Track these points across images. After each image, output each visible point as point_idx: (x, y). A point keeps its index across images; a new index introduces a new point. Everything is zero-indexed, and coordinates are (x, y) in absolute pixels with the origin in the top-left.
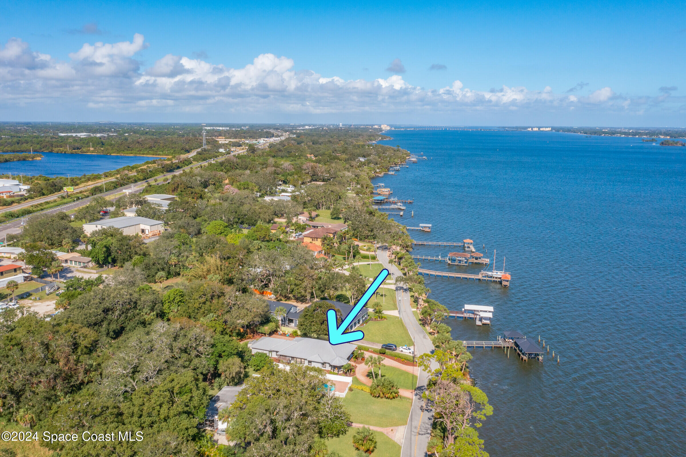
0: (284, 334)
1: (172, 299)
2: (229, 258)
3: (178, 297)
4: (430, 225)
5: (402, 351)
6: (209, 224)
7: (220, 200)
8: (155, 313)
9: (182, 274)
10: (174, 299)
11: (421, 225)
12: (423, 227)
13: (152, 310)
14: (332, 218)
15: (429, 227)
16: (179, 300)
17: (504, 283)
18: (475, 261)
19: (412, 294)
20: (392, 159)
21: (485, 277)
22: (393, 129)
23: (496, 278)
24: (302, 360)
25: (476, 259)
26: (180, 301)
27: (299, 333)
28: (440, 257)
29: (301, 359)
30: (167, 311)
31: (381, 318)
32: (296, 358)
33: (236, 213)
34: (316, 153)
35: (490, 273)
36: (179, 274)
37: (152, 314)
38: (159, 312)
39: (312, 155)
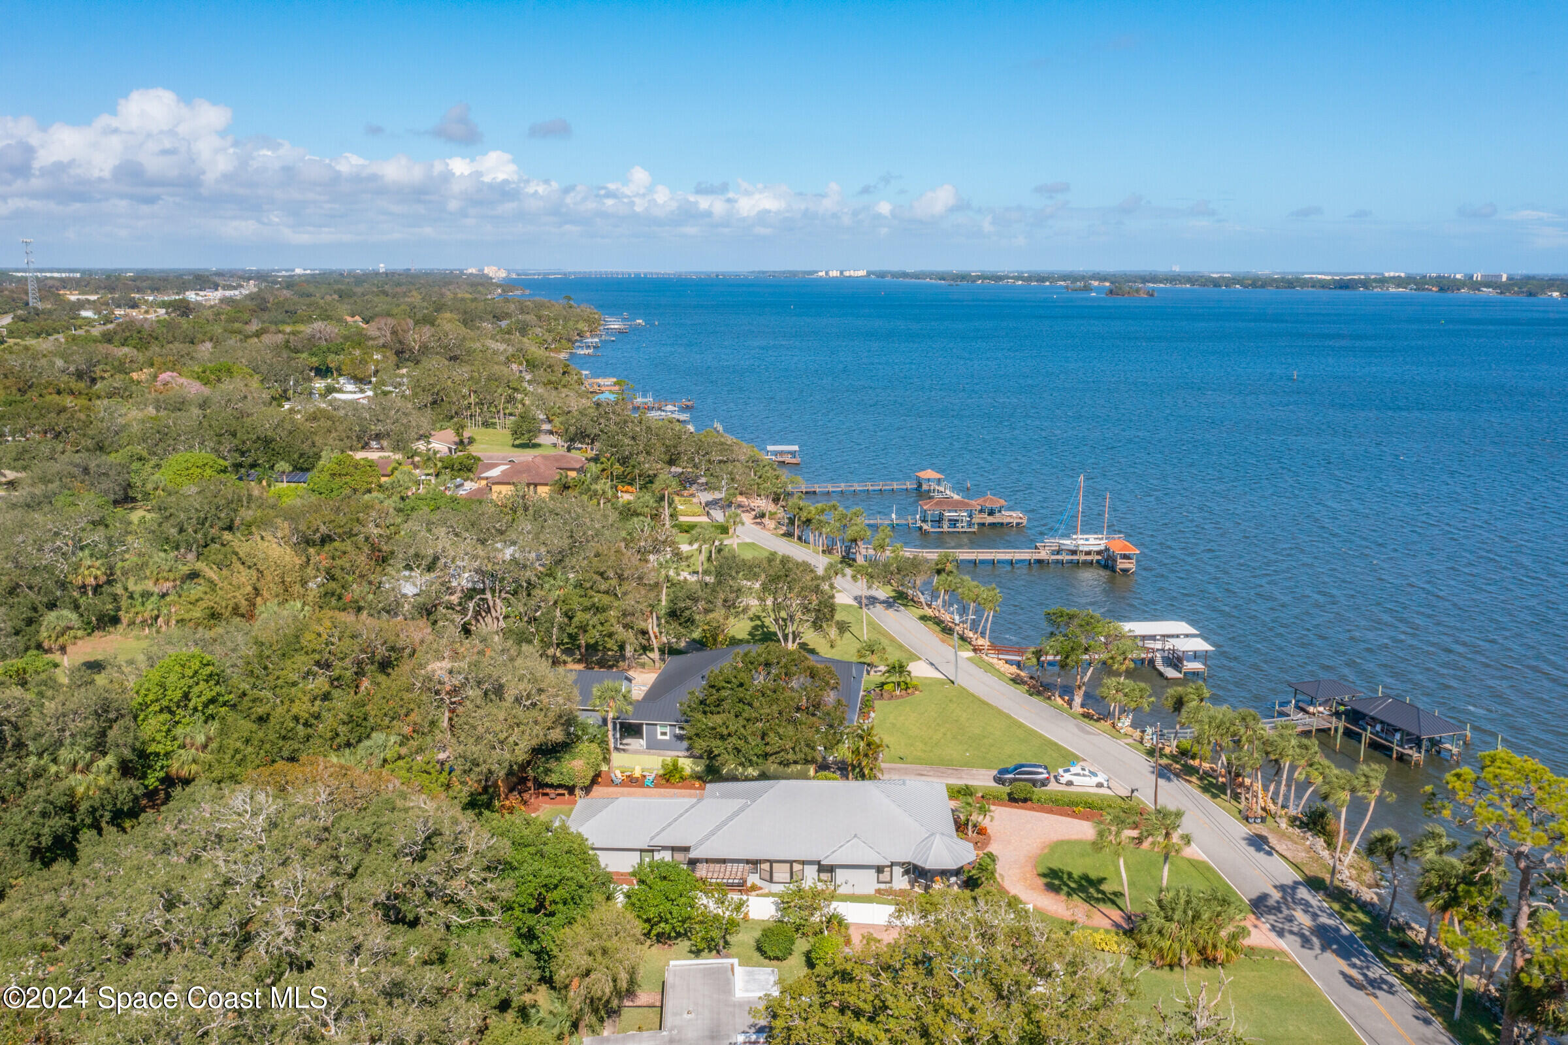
0: (632, 782)
1: (178, 694)
2: (326, 540)
3: (202, 685)
4: (796, 448)
5: (1070, 783)
6: (158, 466)
7: (158, 408)
8: (110, 759)
9: (125, 618)
10: (186, 696)
11: (770, 448)
12: (776, 453)
13: (100, 747)
14: (513, 446)
15: (793, 454)
16: (208, 695)
17: (1122, 564)
18: (990, 520)
19: (921, 612)
20: (571, 323)
21: (1058, 552)
22: (514, 276)
23: (1088, 553)
24: (796, 867)
25: (991, 513)
26: (213, 701)
27: (688, 765)
28: (894, 516)
29: (791, 862)
30: (159, 748)
31: (906, 687)
32: (771, 862)
33: (234, 435)
34: (368, 314)
35: (1067, 543)
36: (115, 621)
37: (102, 763)
38: (127, 753)
39: (357, 318)
